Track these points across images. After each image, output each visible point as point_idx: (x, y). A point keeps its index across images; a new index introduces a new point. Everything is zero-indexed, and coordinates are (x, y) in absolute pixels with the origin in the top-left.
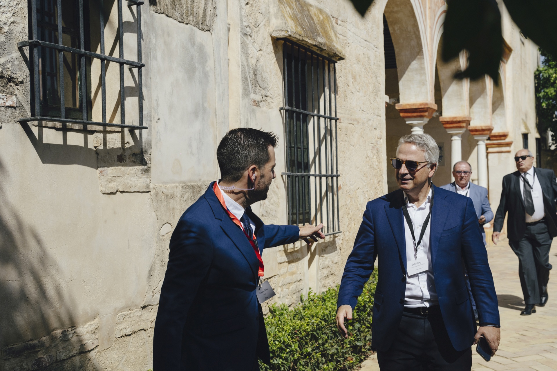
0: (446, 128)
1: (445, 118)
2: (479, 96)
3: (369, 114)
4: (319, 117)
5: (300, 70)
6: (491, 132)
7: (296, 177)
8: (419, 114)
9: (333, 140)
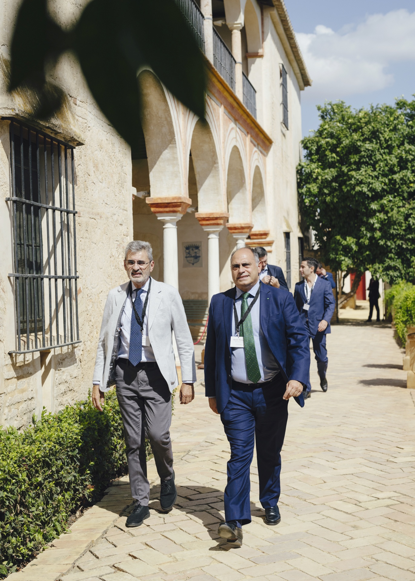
0: (202, 225)
1: (201, 214)
2: (238, 191)
3: (114, 208)
4: (54, 210)
5: (30, 155)
6: (250, 230)
7: (26, 278)
8: (171, 209)
9: (71, 236)
